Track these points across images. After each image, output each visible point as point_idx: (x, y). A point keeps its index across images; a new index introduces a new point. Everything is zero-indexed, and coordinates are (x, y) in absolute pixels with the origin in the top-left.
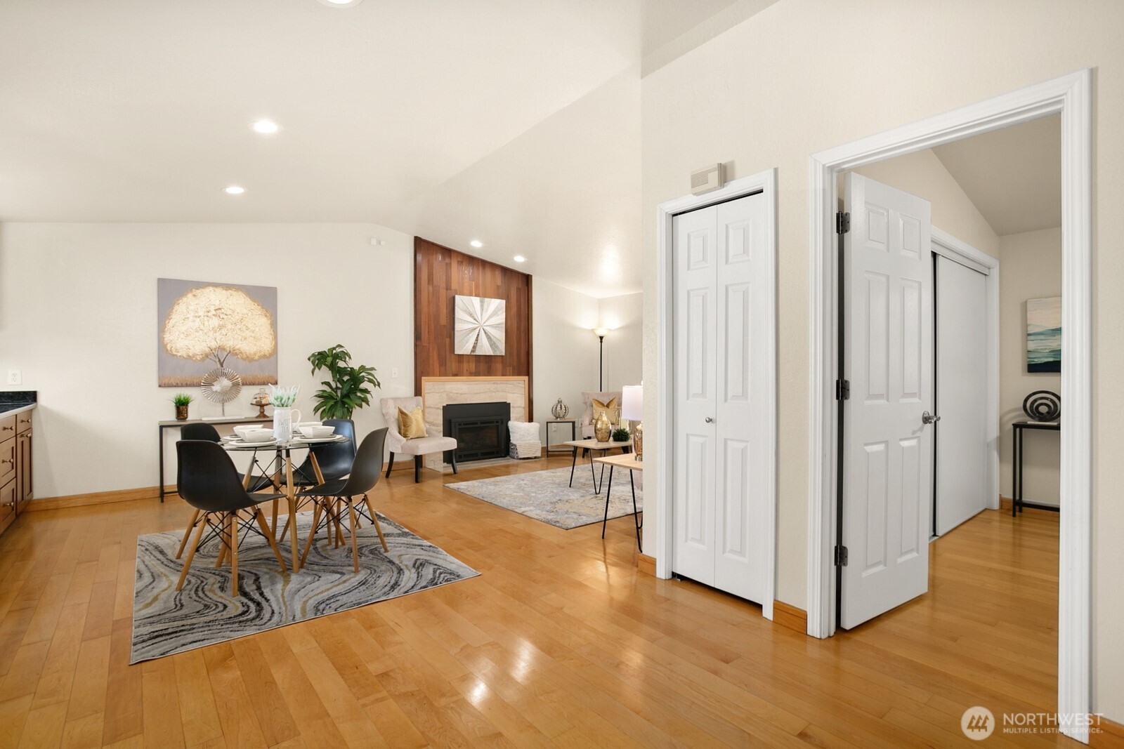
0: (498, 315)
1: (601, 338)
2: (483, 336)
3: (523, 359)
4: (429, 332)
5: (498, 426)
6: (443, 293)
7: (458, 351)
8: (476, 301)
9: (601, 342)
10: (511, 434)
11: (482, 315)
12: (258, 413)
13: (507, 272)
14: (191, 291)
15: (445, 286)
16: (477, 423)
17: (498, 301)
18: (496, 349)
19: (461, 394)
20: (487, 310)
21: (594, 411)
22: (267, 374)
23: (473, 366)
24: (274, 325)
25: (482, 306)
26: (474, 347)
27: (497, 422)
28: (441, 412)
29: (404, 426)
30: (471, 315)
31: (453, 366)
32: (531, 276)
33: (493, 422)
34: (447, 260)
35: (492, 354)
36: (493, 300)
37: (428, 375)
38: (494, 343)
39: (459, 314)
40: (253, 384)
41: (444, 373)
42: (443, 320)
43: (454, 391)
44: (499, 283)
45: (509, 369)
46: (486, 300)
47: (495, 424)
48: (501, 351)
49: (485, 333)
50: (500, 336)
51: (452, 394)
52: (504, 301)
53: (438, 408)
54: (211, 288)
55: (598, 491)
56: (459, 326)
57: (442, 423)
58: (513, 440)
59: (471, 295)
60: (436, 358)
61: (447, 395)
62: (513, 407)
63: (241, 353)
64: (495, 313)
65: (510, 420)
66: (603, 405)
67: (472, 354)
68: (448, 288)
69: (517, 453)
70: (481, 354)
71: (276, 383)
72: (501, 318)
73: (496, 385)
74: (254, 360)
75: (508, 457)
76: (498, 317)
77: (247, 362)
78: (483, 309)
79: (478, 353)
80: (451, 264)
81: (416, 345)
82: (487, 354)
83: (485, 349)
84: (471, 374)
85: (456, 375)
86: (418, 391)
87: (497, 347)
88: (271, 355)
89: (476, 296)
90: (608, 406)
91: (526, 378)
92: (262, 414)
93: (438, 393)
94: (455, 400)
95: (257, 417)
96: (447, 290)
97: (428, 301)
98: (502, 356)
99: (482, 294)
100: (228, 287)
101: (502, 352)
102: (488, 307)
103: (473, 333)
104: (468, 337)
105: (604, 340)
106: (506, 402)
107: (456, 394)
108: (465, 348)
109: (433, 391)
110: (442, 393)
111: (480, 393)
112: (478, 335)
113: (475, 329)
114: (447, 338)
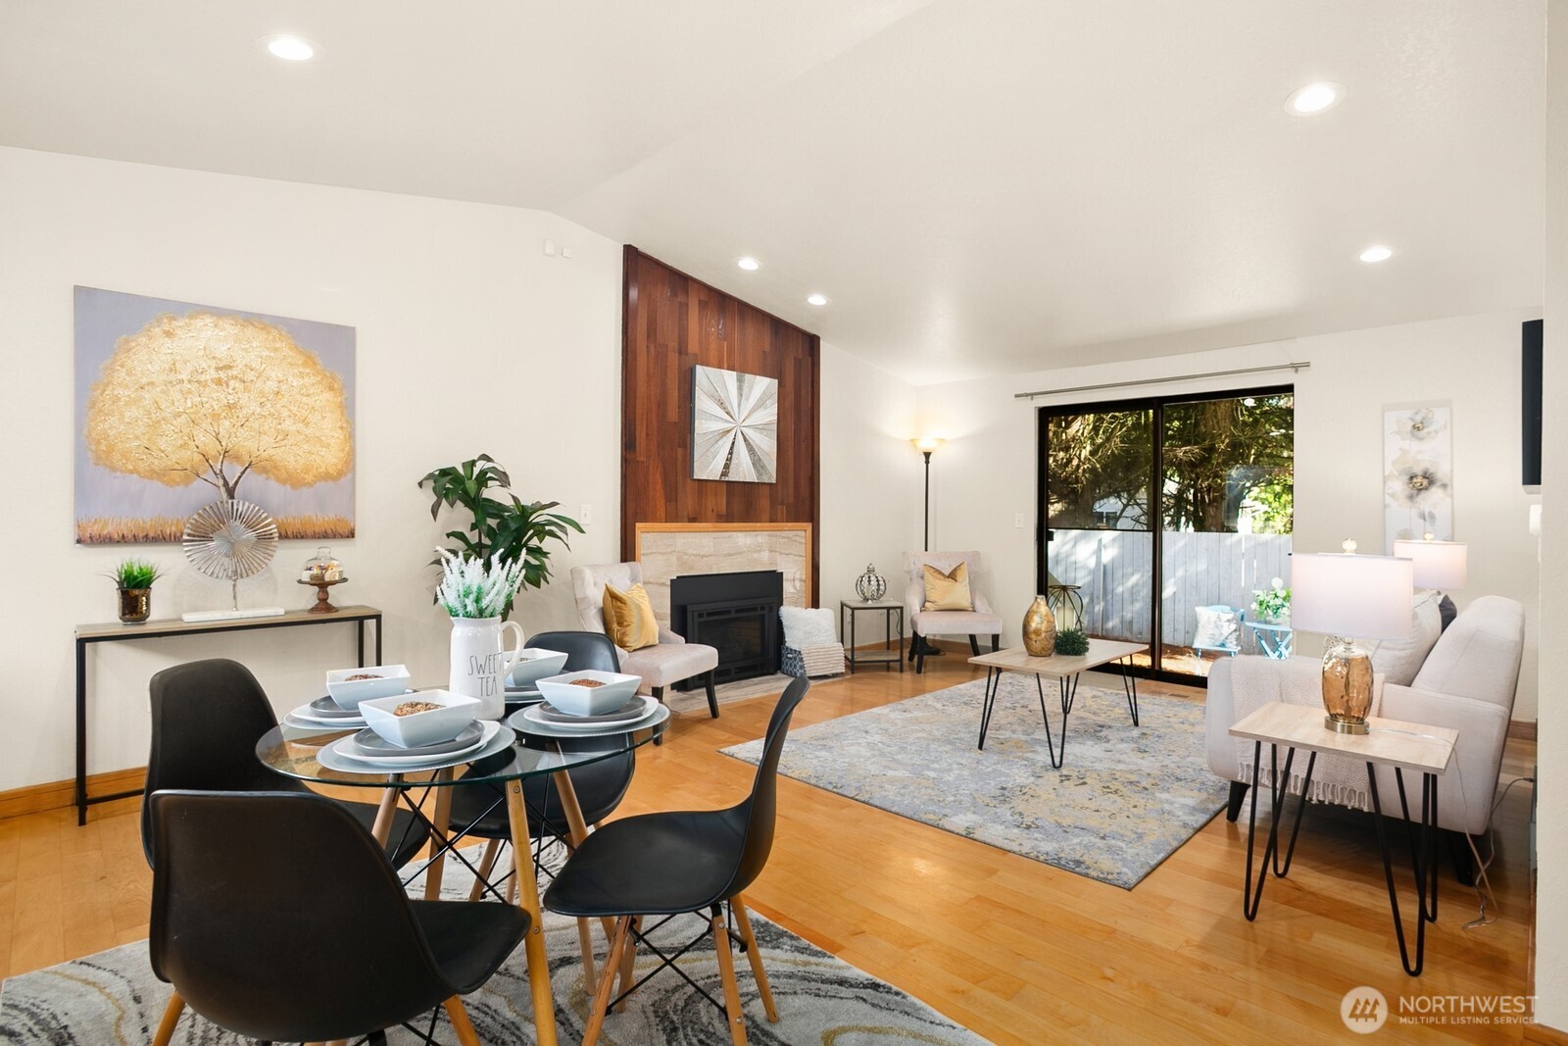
0: (766, 408)
1: (927, 455)
2: (741, 448)
3: (805, 492)
4: (647, 434)
5: (763, 616)
6: (673, 359)
7: (699, 473)
8: (730, 377)
9: (927, 462)
10: (785, 630)
11: (739, 405)
12: (314, 602)
13: (779, 327)
14: (159, 322)
15: (677, 347)
16: (729, 612)
17: (767, 380)
18: (762, 471)
19: (703, 556)
20: (747, 399)
21: (929, 587)
22: (332, 515)
23: (722, 505)
24: (348, 409)
25: (740, 388)
26: (727, 466)
27: (763, 608)
28: (668, 591)
29: (620, 624)
30: (721, 404)
31: (688, 501)
32: (818, 338)
33: (754, 609)
34: (681, 298)
35: (756, 481)
36: (758, 377)
37: (645, 520)
38: (760, 460)
39: (703, 402)
40: (302, 537)
41: (673, 517)
42: (673, 414)
43: (691, 551)
44: (767, 348)
45: (781, 510)
46: (748, 377)
47: (759, 612)
48: (771, 475)
49: (745, 440)
50: (768, 445)
51: (686, 557)
52: (776, 382)
53: (663, 584)
54: (208, 320)
55: (1057, 761)
56: (703, 426)
57: (669, 612)
58: (791, 641)
59: (720, 367)
60: (659, 486)
61: (678, 559)
62: (787, 580)
63: (276, 467)
64: (760, 404)
65: (782, 604)
66: (943, 574)
67: (723, 479)
68: (682, 351)
69: (802, 667)
70: (737, 479)
71: (352, 535)
72: (770, 414)
73: (759, 540)
74: (304, 485)
75: (779, 675)
76: (767, 411)
77: (288, 487)
78: (741, 395)
79: (732, 477)
80: (687, 304)
81: (625, 461)
82: (747, 480)
83: (744, 471)
84: (720, 518)
85: (693, 520)
86: (628, 553)
87: (763, 467)
88: (341, 474)
89: (728, 369)
90: (952, 576)
91: (809, 526)
92: (324, 604)
93: (663, 554)
94: (692, 568)
95: (312, 610)
96: (680, 353)
97: (648, 372)
98: (771, 484)
99: (740, 366)
100: (248, 319)
102: (750, 392)
103: (724, 439)
104: (716, 446)
105: (931, 459)
106: (775, 571)
107: (693, 557)
108: (711, 467)
109: (655, 551)
110: (670, 553)
111: (733, 555)
112: (733, 443)
113: (728, 431)
114: (679, 447)
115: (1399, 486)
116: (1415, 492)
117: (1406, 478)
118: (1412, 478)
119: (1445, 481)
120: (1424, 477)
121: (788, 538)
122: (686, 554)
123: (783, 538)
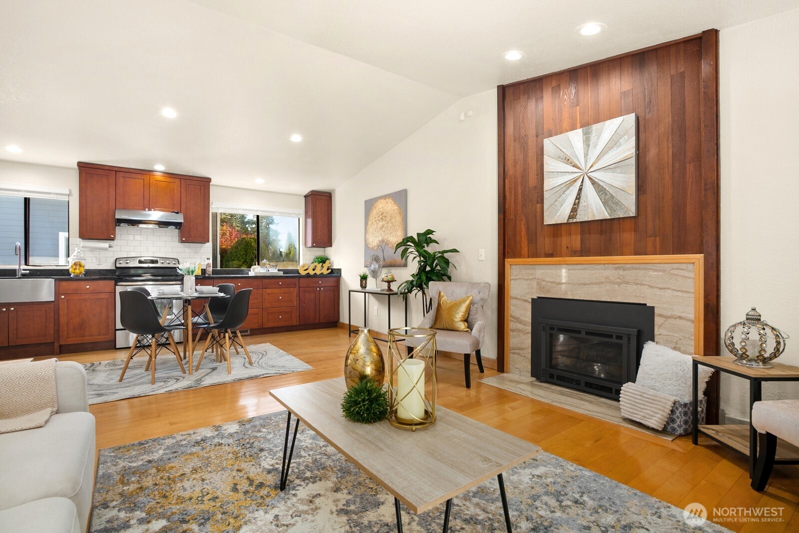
2: (589, 191)
5: (621, 345)
7: (549, 220)
8: (577, 136)
11: (586, 155)
14: (374, 205)
16: (579, 332)
18: (614, 207)
19: (558, 284)
20: (595, 147)
23: (576, 241)
25: (588, 140)
26: (574, 210)
27: (619, 337)
28: (529, 306)
30: (568, 161)
31: (545, 242)
34: (537, 96)
35: (609, 218)
36: (609, 122)
37: (514, 256)
38: (612, 197)
39: (549, 165)
41: (534, 254)
42: (533, 181)
43: (547, 279)
46: (596, 127)
47: (615, 340)
48: (628, 206)
49: (594, 183)
50: (623, 182)
51: (544, 283)
52: (633, 115)
53: (526, 301)
56: (550, 184)
57: (530, 321)
59: (574, 128)
60: (523, 233)
61: (538, 284)
62: (660, 315)
63: (390, 243)
64: (612, 145)
67: (571, 221)
70: (586, 219)
71: (406, 266)
72: (626, 148)
73: (621, 272)
77: (392, 249)
78: (588, 146)
79: (582, 216)
80: (542, 98)
81: (500, 220)
82: (600, 219)
83: (592, 210)
84: (574, 253)
85: (551, 255)
86: (502, 277)
87: (618, 203)
89: (579, 128)
91: (698, 258)
92: (389, 289)
93: (527, 280)
94: (549, 292)
98: (630, 218)
100: (386, 197)
101: (628, 210)
102: (598, 138)
103: (571, 188)
104: (564, 196)
106: (646, 304)
107: (549, 284)
108: (558, 214)
109: (521, 277)
110: (532, 279)
111: (589, 284)
112: (580, 190)
113: (575, 181)
114: (537, 203)
122: (544, 281)
123: (655, 270)
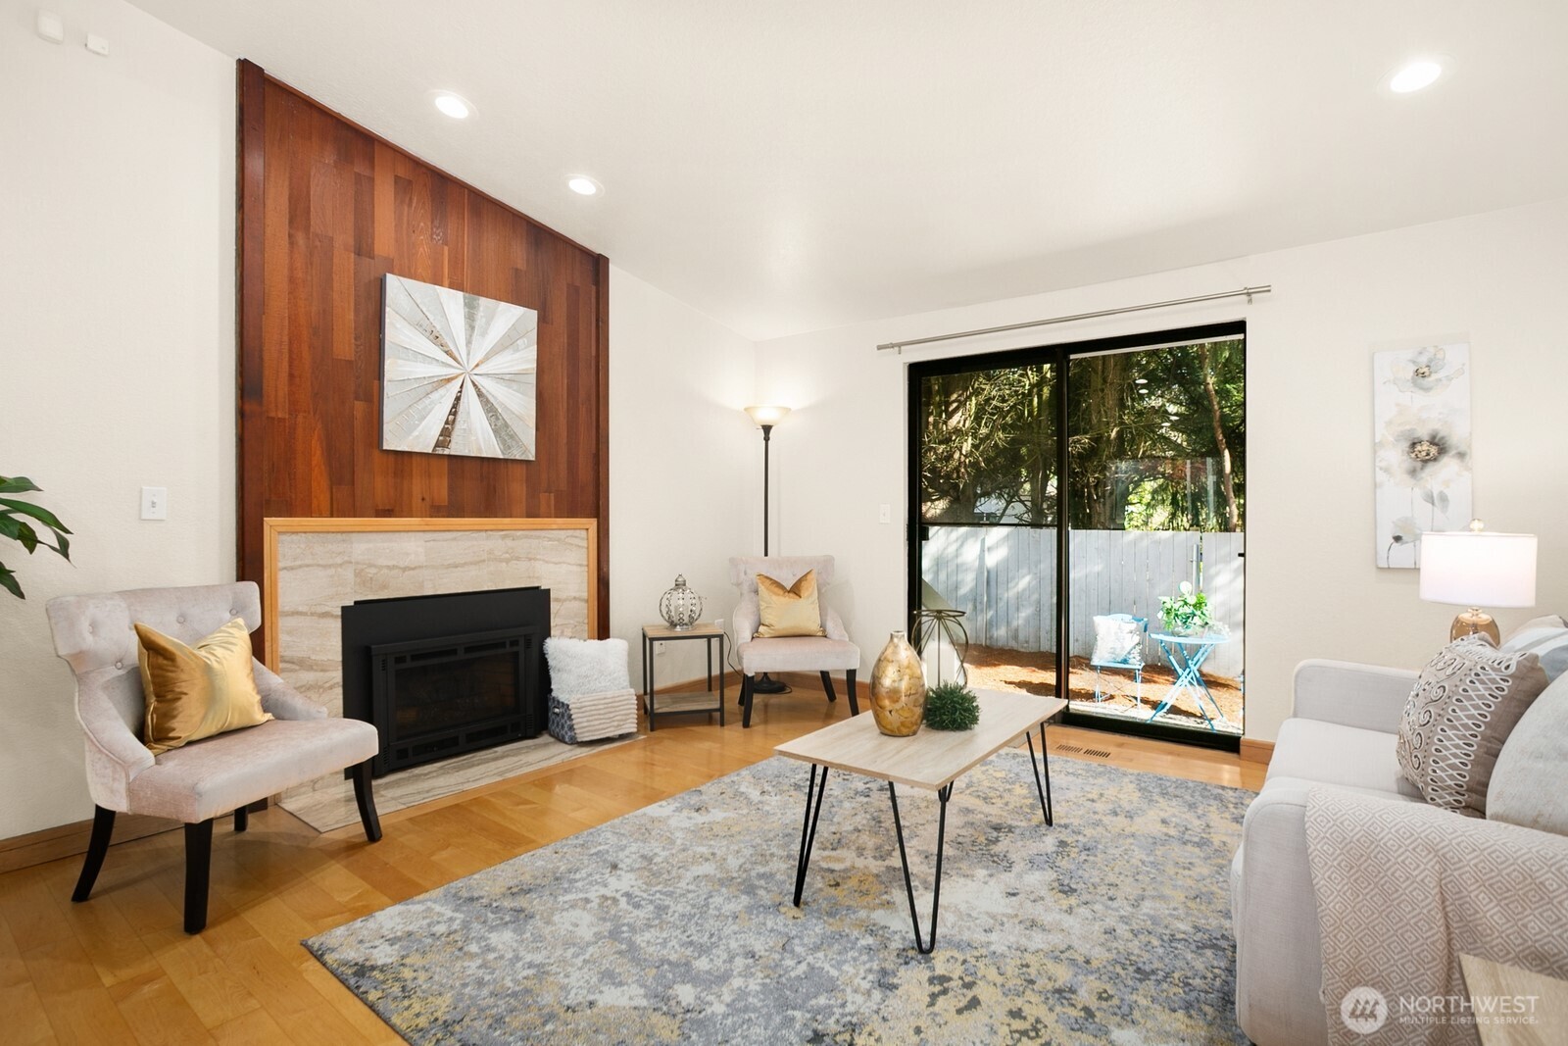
0: (517, 350)
1: (767, 429)
2: (472, 405)
3: (585, 473)
4: (291, 376)
5: (516, 655)
6: (344, 261)
7: (394, 439)
8: (452, 300)
9: (767, 439)
10: (552, 674)
11: (469, 342)
13: (540, 236)
15: (351, 242)
16: (454, 652)
17: (518, 311)
18: (510, 442)
19: (404, 569)
20: (484, 334)
21: (763, 605)
23: (441, 490)
25: (470, 318)
26: (447, 432)
28: (336, 627)
29: (160, 697)
30: (436, 339)
31: (380, 486)
32: (606, 260)
33: (503, 645)
34: (360, 168)
35: (501, 457)
36: (503, 305)
37: (288, 510)
38: (506, 425)
39: (398, 331)
41: (345, 507)
42: (344, 345)
43: (382, 562)
44: (521, 264)
45: (546, 500)
46: (484, 303)
47: (508, 649)
48: (526, 446)
49: (480, 394)
50: (521, 406)
51: (373, 571)
52: (533, 314)
53: (325, 615)
56: (396, 369)
57: (339, 658)
58: (562, 687)
59: (437, 281)
60: (317, 457)
61: (357, 574)
62: (557, 600)
64: (506, 344)
65: (548, 635)
66: (782, 587)
67: (440, 451)
68: (363, 248)
69: (571, 728)
70: (466, 453)
72: (525, 358)
73: (509, 543)
75: (545, 738)
76: (517, 355)
78: (472, 328)
79: (458, 447)
80: (372, 180)
81: (242, 415)
82: (485, 455)
83: (477, 439)
84: (437, 510)
85: (388, 513)
86: (250, 563)
87: (512, 437)
89: (451, 286)
90: (795, 590)
91: (592, 523)
93: (325, 567)
94: (384, 587)
96: (359, 253)
97: (292, 280)
98: (528, 462)
99: (472, 283)
101: (526, 449)
102: (488, 324)
103: (442, 391)
104: (427, 401)
105: (772, 434)
106: (537, 588)
107: (386, 571)
108: (416, 433)
109: (310, 562)
110: (341, 565)
111: (463, 565)
112: (458, 399)
113: (449, 380)
114: (357, 399)
115: (1396, 457)
116: (1419, 464)
117: (1406, 445)
118: (1414, 445)
119: (1463, 448)
120: (1433, 442)
121: (559, 540)
122: (371, 565)
123: (550, 539)
